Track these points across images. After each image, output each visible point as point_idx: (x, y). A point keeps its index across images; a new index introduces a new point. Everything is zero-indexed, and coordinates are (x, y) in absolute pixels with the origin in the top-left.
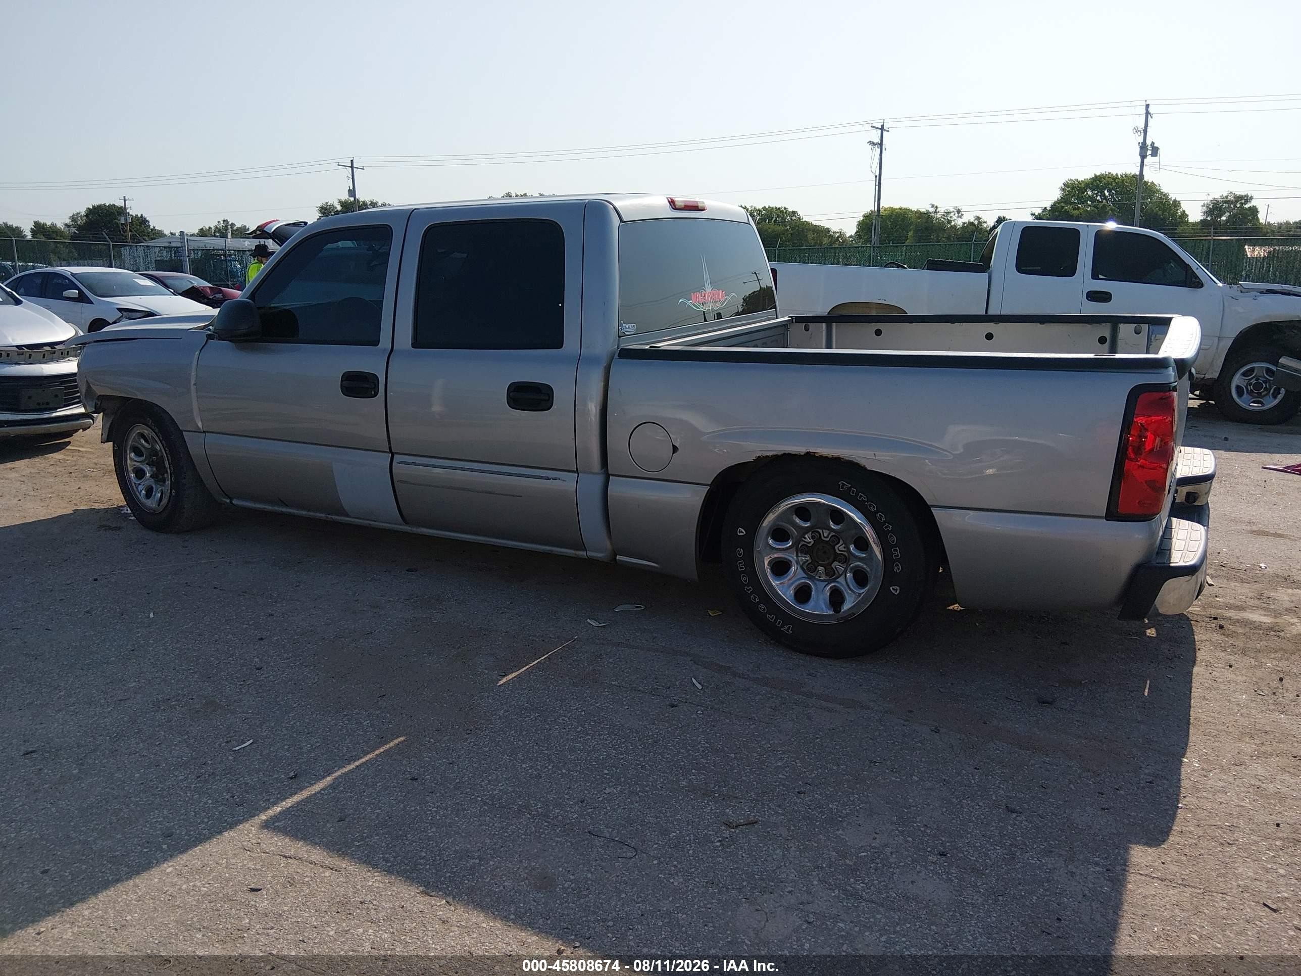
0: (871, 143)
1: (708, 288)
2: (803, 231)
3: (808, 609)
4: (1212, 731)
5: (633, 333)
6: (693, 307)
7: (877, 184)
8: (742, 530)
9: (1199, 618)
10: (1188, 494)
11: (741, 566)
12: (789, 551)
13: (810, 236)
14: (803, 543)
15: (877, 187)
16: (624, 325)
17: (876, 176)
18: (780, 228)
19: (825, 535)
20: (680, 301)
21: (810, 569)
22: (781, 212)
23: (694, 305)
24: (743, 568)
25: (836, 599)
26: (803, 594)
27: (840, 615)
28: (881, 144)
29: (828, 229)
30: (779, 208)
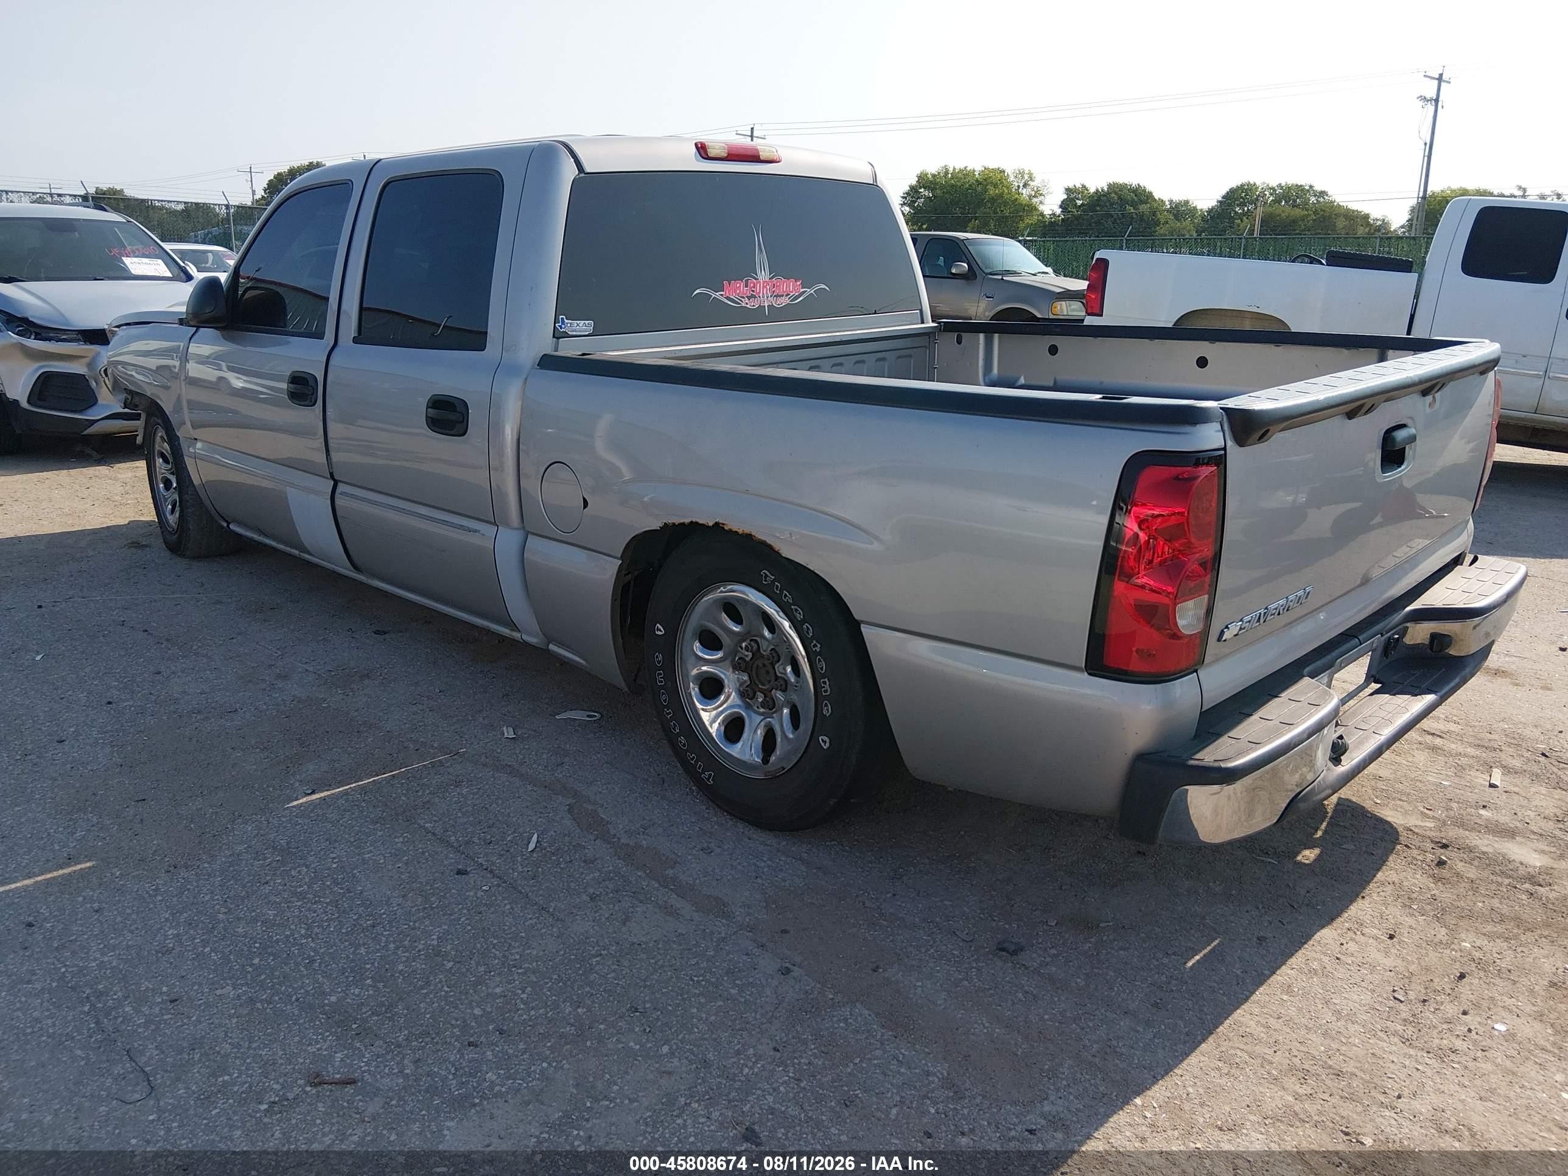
0: (1423, 99)
1: (763, 275)
2: (1330, 217)
3: (736, 750)
4: (1239, 1053)
5: (587, 333)
6: (727, 301)
7: (1427, 154)
8: (660, 627)
9: (1416, 841)
10: (1434, 636)
11: (660, 680)
12: (721, 664)
13: (1341, 223)
14: (741, 655)
15: (1426, 158)
16: (566, 321)
17: (1426, 144)
18: (1297, 212)
19: (764, 648)
20: (698, 291)
21: (747, 694)
22: (1303, 190)
23: (727, 298)
24: (662, 682)
25: (769, 742)
26: (734, 728)
27: (770, 767)
28: (1437, 101)
29: (1368, 215)
30: (1301, 186)
